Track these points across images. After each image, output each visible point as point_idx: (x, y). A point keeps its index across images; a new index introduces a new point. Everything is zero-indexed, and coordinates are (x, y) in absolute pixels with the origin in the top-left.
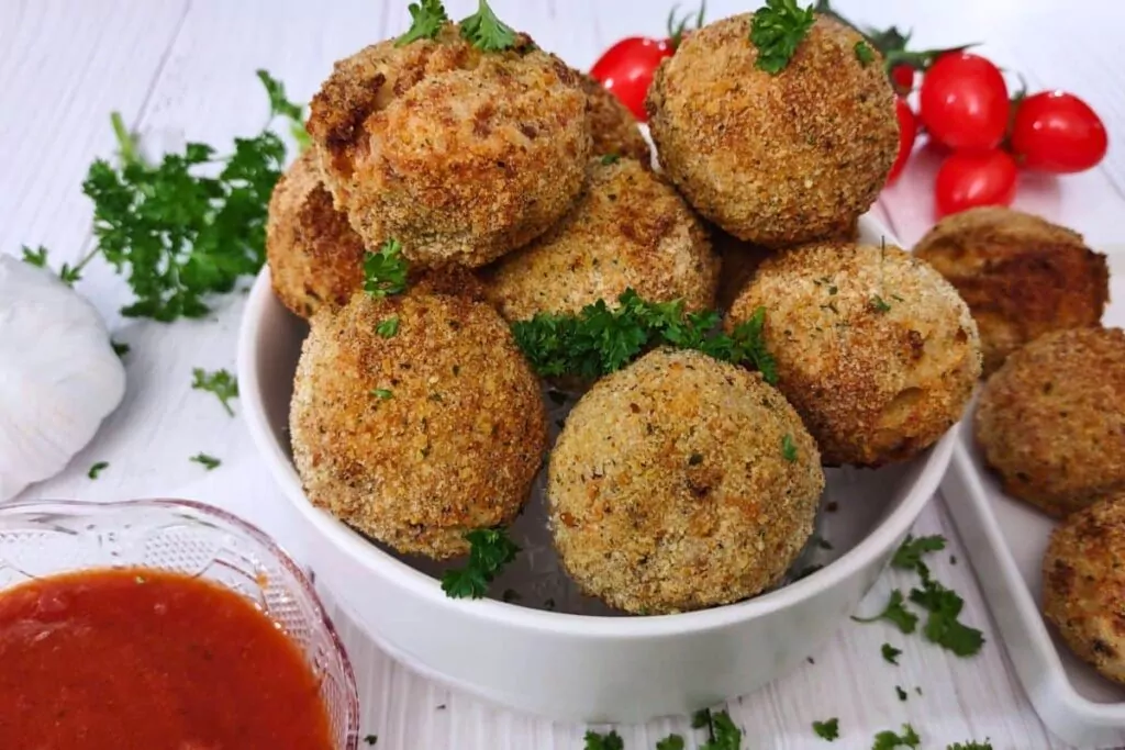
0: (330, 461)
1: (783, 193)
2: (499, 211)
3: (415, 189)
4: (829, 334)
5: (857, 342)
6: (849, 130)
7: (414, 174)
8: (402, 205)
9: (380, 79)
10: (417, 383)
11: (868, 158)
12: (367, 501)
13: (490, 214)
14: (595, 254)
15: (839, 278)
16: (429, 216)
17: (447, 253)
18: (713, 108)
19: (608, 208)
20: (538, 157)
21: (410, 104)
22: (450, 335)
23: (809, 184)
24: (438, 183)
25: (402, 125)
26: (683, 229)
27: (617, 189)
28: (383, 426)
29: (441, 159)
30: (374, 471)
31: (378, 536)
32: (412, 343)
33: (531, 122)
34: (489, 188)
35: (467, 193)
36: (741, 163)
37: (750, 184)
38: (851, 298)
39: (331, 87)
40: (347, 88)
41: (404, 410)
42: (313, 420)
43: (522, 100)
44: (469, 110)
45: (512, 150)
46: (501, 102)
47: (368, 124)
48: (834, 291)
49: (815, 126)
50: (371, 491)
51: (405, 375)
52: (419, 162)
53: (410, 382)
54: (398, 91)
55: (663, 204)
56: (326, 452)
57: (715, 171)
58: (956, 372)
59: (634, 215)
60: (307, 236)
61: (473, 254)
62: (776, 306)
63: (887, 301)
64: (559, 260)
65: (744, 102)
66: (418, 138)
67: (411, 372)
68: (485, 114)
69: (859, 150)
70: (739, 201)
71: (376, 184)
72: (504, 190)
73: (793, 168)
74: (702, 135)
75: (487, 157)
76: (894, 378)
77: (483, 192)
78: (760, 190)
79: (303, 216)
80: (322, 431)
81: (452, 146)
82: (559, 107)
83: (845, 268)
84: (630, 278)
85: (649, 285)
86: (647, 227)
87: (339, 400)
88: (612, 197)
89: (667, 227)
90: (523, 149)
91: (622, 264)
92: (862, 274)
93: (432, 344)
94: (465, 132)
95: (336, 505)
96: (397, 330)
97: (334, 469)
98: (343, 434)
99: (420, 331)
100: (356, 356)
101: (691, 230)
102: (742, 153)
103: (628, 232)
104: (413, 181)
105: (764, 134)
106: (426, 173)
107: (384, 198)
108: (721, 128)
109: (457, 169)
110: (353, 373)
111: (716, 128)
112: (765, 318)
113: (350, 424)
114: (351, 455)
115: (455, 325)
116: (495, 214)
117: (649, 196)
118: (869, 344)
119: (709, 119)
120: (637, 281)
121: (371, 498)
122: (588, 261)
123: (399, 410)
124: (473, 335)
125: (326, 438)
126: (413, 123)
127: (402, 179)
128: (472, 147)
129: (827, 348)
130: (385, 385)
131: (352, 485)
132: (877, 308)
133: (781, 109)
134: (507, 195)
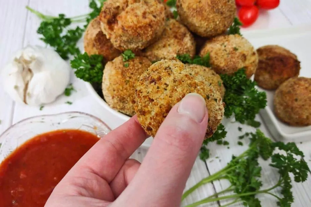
0: (117, 97)
1: (212, 25)
2: (150, 36)
3: (130, 33)
4: (226, 56)
5: (232, 57)
6: (226, 9)
7: (130, 29)
8: (126, 36)
9: (118, 7)
10: (135, 77)
11: (230, 15)
12: (126, 106)
13: (148, 37)
14: (169, 43)
15: (226, 43)
16: (133, 39)
17: (136, 47)
18: (194, 6)
19: (170, 32)
20: (157, 22)
21: (127, 12)
22: (140, 66)
23: (218, 23)
24: (135, 31)
25: (126, 18)
26: (188, 35)
27: (171, 27)
28: (129, 88)
29: (136, 25)
30: (128, 98)
31: (128, 113)
32: (132, 68)
33: (155, 14)
34: (147, 30)
35: (142, 32)
36: (202, 19)
37: (204, 24)
38: (229, 48)
39: (106, 10)
40: (111, 10)
41: (133, 84)
42: (111, 88)
43: (152, 9)
44: (141, 13)
45: (152, 21)
46: (148, 10)
47: (118, 18)
48: (225, 46)
49: (218, 9)
50: (127, 103)
51: (132, 76)
52: (131, 27)
53: (133, 77)
54: (123, 9)
55: (183, 29)
56: (116, 95)
57: (196, 21)
58: (254, 62)
59: (177, 33)
60: (97, 45)
61: (142, 46)
62: (212, 51)
63: (237, 47)
64: (160, 45)
65: (201, 5)
66: (130, 20)
67: (133, 75)
68: (144, 14)
69: (228, 14)
70: (202, 28)
71: (120, 32)
72: (151, 31)
73: (214, 19)
74: (192, 13)
75: (147, 24)
76: (241, 65)
77: (146, 32)
78: (207, 25)
79: (95, 40)
80: (114, 90)
81: (138, 22)
82: (160, 10)
83: (227, 41)
84: (178, 48)
85: (182, 49)
86: (180, 35)
87: (117, 83)
88: (171, 29)
89: (184, 35)
90: (154, 21)
91: (175, 45)
92: (231, 42)
93: (137, 68)
94: (141, 18)
95: (118, 107)
96: (128, 66)
97: (118, 99)
98: (120, 91)
99: (134, 66)
100: (120, 73)
101: (190, 35)
102: (202, 17)
103: (176, 37)
104: (130, 31)
105: (207, 12)
106: (133, 29)
107: (122, 35)
108: (197, 11)
109: (140, 27)
110: (120, 76)
111: (196, 11)
112: (209, 54)
113: (121, 88)
114: (122, 95)
115: (141, 63)
116: (149, 37)
117: (179, 28)
118: (234, 58)
119: (194, 9)
120: (179, 49)
121: (127, 105)
122: (167, 45)
123: (132, 84)
124: (145, 65)
125: (115, 92)
126: (128, 17)
127: (127, 31)
128: (143, 22)
129: (225, 60)
130: (128, 79)
131: (123, 102)
132: (235, 49)
133: (210, 6)
134: (151, 32)
